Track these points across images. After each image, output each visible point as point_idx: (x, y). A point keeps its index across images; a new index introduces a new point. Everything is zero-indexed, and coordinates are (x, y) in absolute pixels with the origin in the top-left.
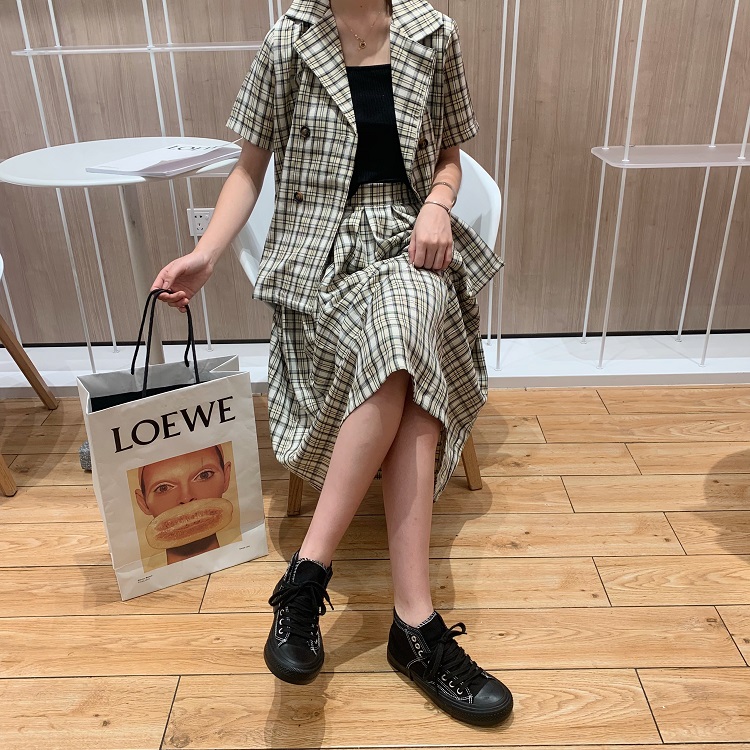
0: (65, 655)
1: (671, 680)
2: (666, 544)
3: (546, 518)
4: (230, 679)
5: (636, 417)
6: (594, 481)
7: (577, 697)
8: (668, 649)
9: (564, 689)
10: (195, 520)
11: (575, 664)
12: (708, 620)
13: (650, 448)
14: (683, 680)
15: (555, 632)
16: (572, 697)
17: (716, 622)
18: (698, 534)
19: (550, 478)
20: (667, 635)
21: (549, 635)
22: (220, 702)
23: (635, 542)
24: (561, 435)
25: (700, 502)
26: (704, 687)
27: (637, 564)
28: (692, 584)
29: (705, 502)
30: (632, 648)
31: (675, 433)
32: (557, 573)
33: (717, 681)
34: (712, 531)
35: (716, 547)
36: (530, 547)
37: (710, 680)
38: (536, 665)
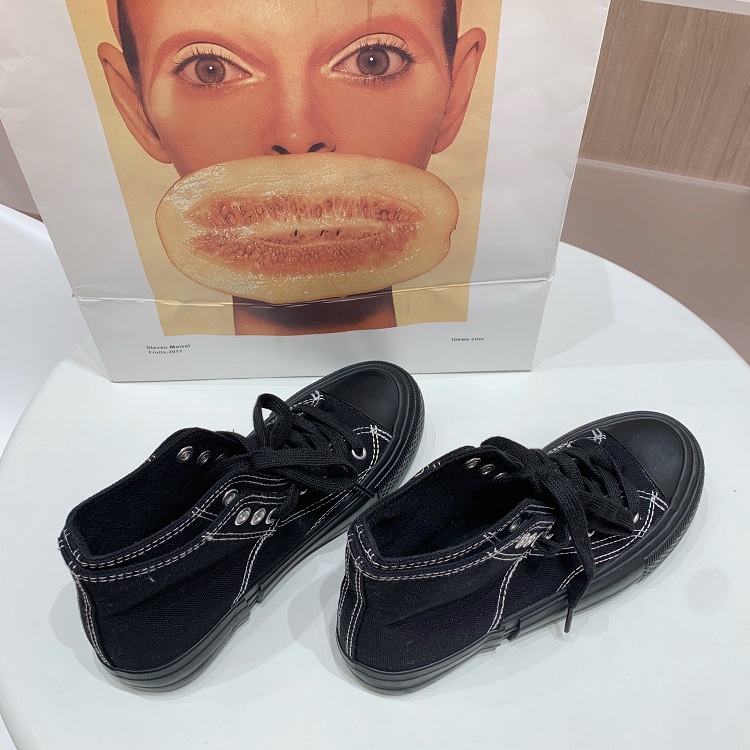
10: (327, 222)
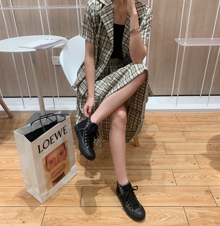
0: (12, 200)
1: (194, 211)
2: (194, 166)
3: (158, 156)
4: (61, 208)
5: (187, 123)
6: (173, 144)
7: (165, 216)
8: (194, 200)
9: (162, 213)
11: (165, 205)
12: (206, 191)
13: (190, 133)
14: (198, 211)
15: (160, 194)
16: (164, 216)
17: (208, 192)
18: (204, 162)
19: (160, 143)
20: (193, 196)
21: (158, 195)
22: (58, 216)
23: (185, 165)
24: (164, 129)
25: (205, 152)
26: (204, 213)
27: (185, 172)
28: (202, 179)
29: (206, 151)
30: (183, 200)
31: (198, 128)
32: (161, 175)
33: (208, 211)
34: (208, 161)
35: (209, 166)
36: (153, 166)
37: (206, 211)
38: (154, 205)
